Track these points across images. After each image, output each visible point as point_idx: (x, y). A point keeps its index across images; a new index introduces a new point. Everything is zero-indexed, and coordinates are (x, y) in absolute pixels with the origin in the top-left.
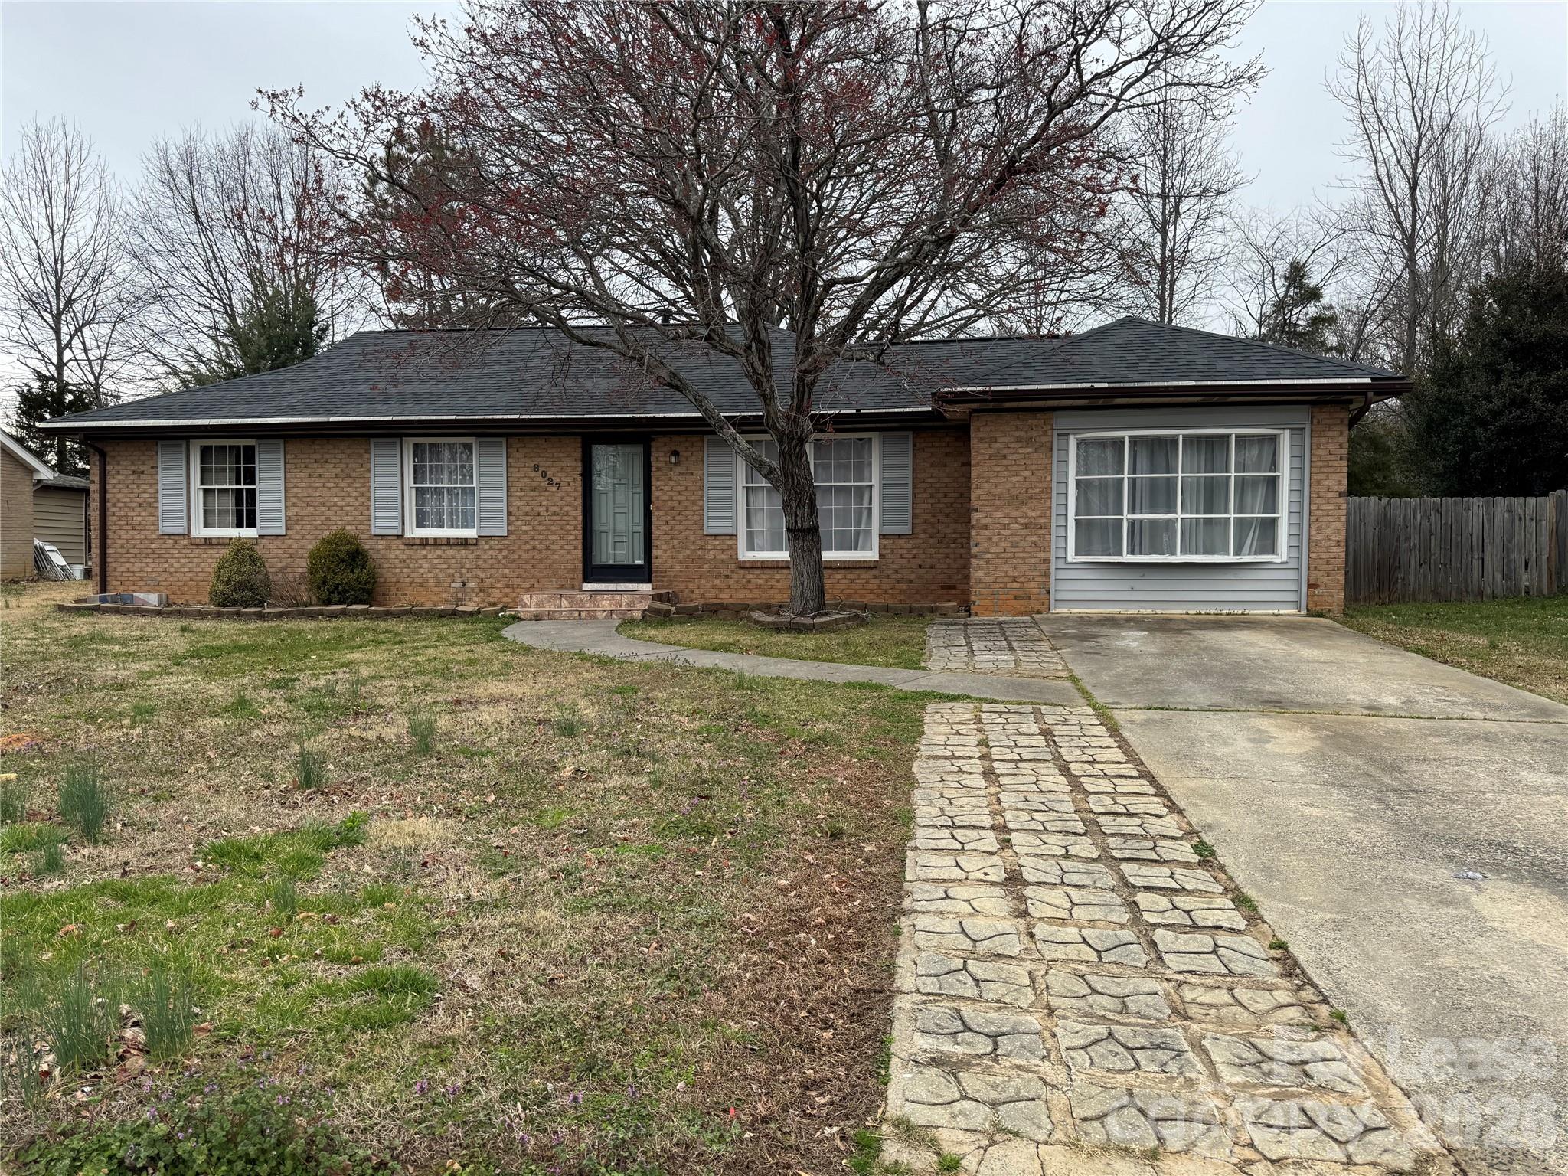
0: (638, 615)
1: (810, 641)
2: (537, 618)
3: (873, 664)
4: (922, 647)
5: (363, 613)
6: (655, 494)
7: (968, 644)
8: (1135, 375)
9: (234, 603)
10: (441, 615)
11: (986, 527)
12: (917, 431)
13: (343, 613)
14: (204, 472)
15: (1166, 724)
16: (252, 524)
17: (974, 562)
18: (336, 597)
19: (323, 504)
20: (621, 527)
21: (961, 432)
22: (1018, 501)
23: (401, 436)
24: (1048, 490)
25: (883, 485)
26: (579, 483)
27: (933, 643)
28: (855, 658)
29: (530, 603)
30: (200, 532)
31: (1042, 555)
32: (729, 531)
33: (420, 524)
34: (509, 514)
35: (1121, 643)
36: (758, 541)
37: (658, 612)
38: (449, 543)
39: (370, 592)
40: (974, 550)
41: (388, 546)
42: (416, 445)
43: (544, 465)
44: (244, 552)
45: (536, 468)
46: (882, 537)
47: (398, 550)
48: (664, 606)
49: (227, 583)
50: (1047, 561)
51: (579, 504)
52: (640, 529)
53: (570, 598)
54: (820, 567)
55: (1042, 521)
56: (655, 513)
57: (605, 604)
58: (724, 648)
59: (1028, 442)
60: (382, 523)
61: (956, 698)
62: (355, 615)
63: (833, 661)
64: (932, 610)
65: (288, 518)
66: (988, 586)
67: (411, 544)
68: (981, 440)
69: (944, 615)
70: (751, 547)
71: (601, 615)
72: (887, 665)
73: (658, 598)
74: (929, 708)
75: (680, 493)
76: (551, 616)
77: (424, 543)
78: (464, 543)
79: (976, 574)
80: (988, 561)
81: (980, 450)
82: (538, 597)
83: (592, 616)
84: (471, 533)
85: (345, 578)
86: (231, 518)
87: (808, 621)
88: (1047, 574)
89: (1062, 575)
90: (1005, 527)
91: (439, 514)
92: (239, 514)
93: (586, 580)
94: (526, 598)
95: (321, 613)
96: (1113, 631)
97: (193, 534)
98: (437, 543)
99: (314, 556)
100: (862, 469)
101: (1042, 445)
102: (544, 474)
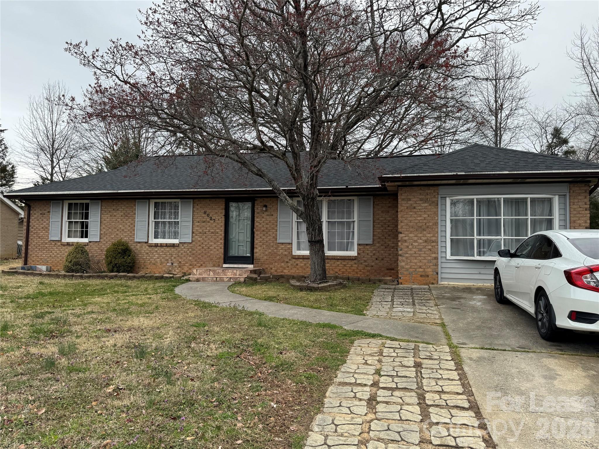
0: (242, 280)
1: (313, 296)
2: (198, 280)
3: (339, 311)
4: (367, 301)
5: (124, 276)
6: (256, 224)
7: (392, 300)
8: (478, 169)
9: (73, 271)
10: (157, 278)
11: (406, 241)
12: (375, 196)
13: (116, 276)
14: (69, 214)
15: (491, 361)
16: (86, 237)
17: (400, 258)
18: (115, 269)
19: (115, 228)
20: (241, 238)
21: (394, 196)
22: (421, 229)
23: (149, 199)
24: (436, 224)
25: (359, 221)
26: (223, 219)
27: (375, 299)
28: (331, 307)
29: (196, 273)
30: (66, 239)
31: (434, 255)
32: (289, 241)
33: (156, 237)
34: (193, 233)
35: (472, 303)
36: (302, 246)
37: (251, 278)
38: (167, 245)
39: (131, 267)
40: (400, 252)
41: (141, 247)
42: (156, 203)
43: (208, 211)
44: (80, 249)
45: (205, 213)
46: (359, 245)
47: (146, 248)
48: (255, 276)
49: (70, 262)
50: (436, 258)
51: (223, 228)
52: (249, 240)
53: (214, 271)
54: (324, 259)
55: (434, 239)
56: (256, 233)
57: (229, 274)
58: (270, 299)
59: (426, 201)
60: (140, 236)
61: (374, 336)
62: (121, 277)
63: (319, 308)
64: (380, 281)
65: (101, 234)
66: (407, 270)
67: (151, 246)
68: (403, 200)
69: (386, 283)
70: (299, 249)
71: (226, 280)
72: (346, 312)
73: (253, 272)
74: (356, 343)
75: (267, 224)
76: (204, 279)
77: (156, 245)
78: (173, 245)
79: (401, 264)
80: (407, 258)
81: (402, 205)
82: (200, 270)
83: (222, 280)
84: (176, 241)
85: (120, 261)
86: (79, 234)
87: (316, 285)
88: (437, 265)
89: (444, 265)
90: (415, 241)
91: (164, 233)
92: (82, 231)
93: (225, 263)
94: (195, 271)
95: (106, 276)
96: (469, 295)
97: (63, 241)
98: (162, 245)
99: (107, 251)
100: (350, 214)
101: (433, 202)
102: (208, 215)
